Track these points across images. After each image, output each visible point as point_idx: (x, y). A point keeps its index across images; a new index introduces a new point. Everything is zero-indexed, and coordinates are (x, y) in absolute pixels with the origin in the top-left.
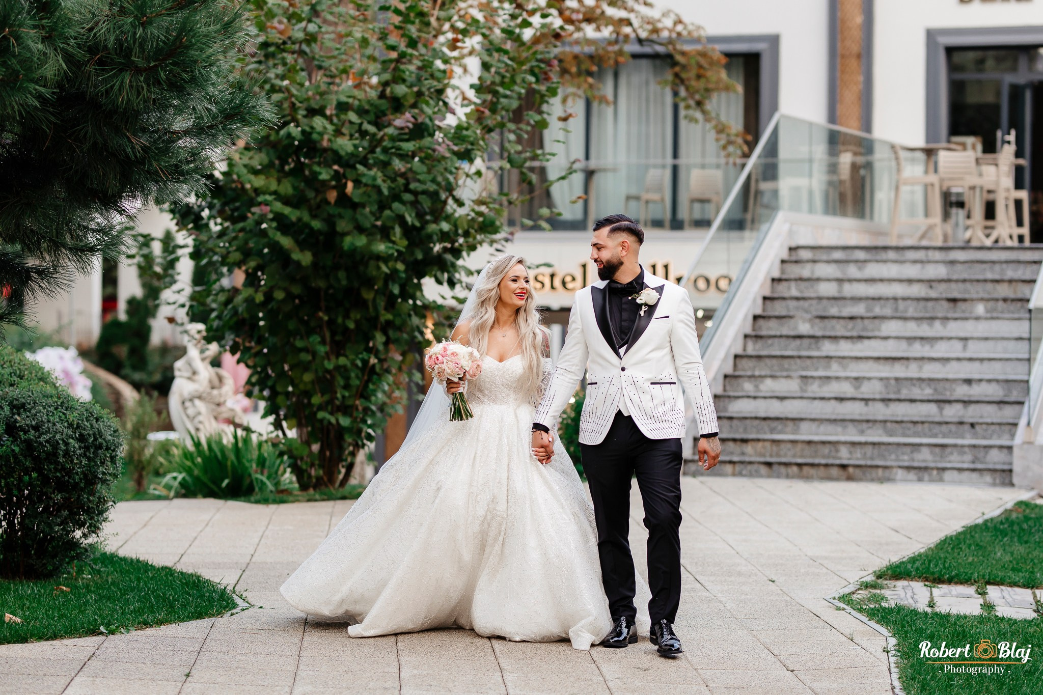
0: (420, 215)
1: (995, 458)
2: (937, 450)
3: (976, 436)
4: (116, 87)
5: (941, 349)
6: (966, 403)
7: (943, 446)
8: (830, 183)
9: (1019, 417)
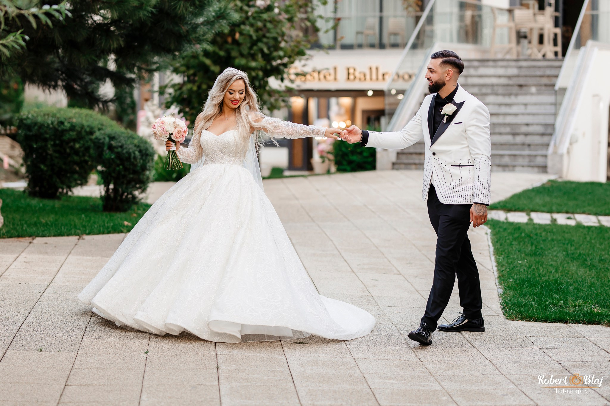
0: (269, 48)
1: (539, 161)
2: (512, 157)
3: (530, 150)
4: (178, 7)
5: (514, 109)
6: (526, 134)
7: (515, 156)
8: (460, 28)
9: (550, 140)
